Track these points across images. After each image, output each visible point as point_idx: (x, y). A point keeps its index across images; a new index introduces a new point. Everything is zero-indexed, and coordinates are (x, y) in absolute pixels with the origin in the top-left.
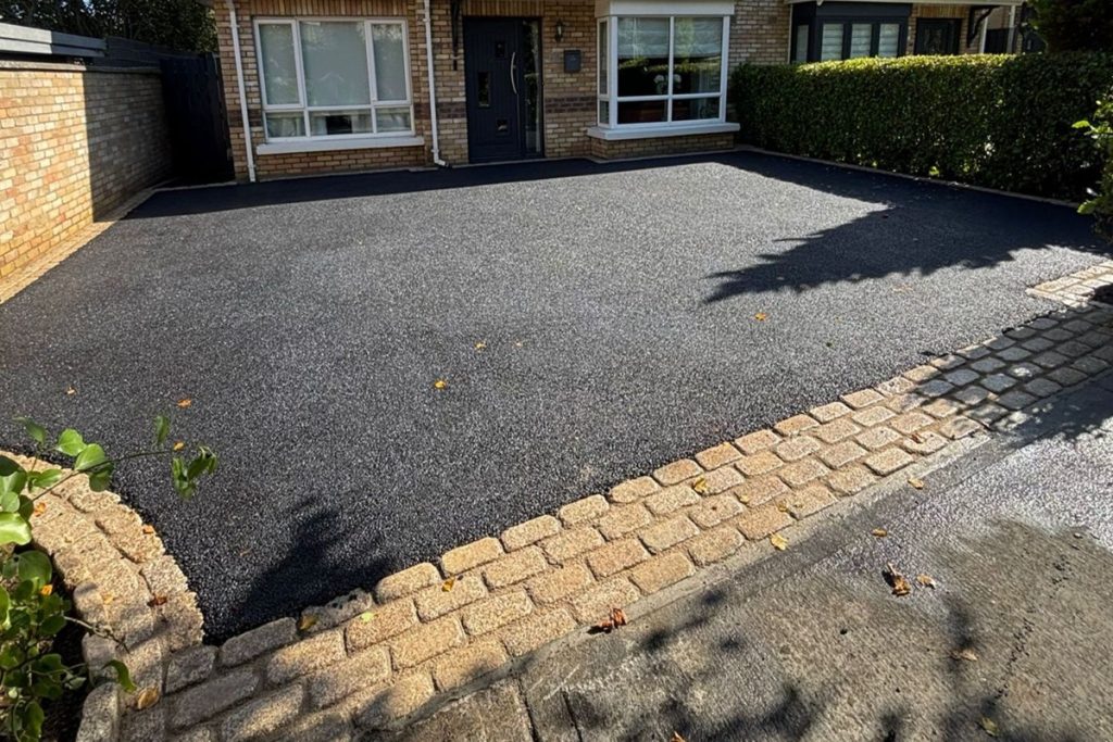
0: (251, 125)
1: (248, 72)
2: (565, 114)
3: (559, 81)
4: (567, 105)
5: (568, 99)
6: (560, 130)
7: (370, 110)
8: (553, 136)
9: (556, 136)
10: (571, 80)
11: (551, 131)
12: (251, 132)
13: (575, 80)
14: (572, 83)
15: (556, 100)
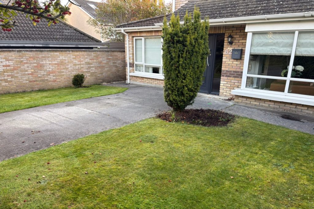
0: (130, 67)
1: (130, 52)
2: (231, 78)
3: (229, 62)
4: (233, 74)
5: (234, 72)
6: (228, 85)
7: (160, 66)
8: (223, 87)
9: (225, 87)
10: (237, 63)
11: (223, 85)
12: (130, 69)
13: (239, 63)
14: (237, 64)
15: (227, 71)
